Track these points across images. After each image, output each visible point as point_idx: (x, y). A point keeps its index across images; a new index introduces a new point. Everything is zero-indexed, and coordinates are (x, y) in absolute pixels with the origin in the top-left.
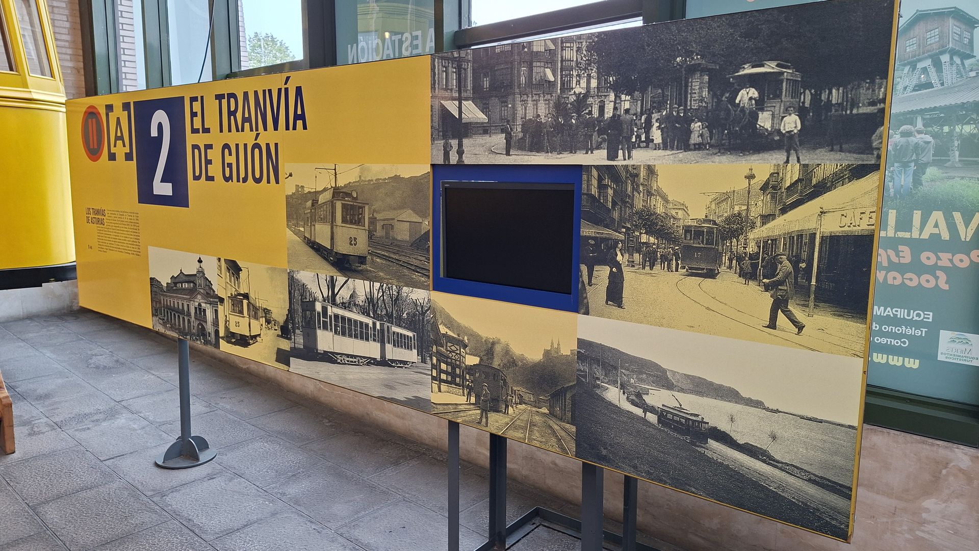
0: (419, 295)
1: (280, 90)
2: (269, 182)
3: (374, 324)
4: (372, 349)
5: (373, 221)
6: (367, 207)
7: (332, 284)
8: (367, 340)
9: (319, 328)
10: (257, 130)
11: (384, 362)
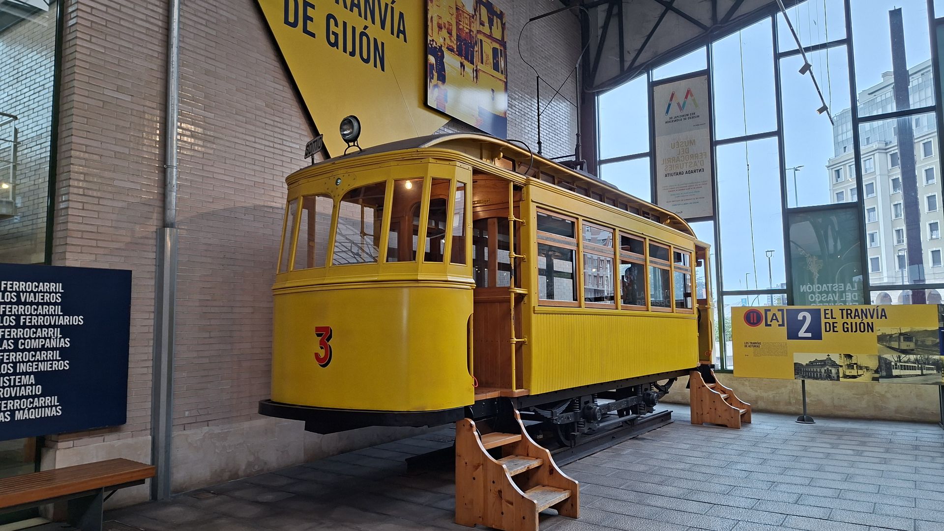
0: (937, 357)
1: (874, 309)
2: (868, 331)
3: (918, 366)
4: (919, 372)
5: (917, 341)
6: (914, 338)
7: (899, 357)
8: (915, 370)
9: (894, 369)
10: (862, 318)
11: (922, 375)
